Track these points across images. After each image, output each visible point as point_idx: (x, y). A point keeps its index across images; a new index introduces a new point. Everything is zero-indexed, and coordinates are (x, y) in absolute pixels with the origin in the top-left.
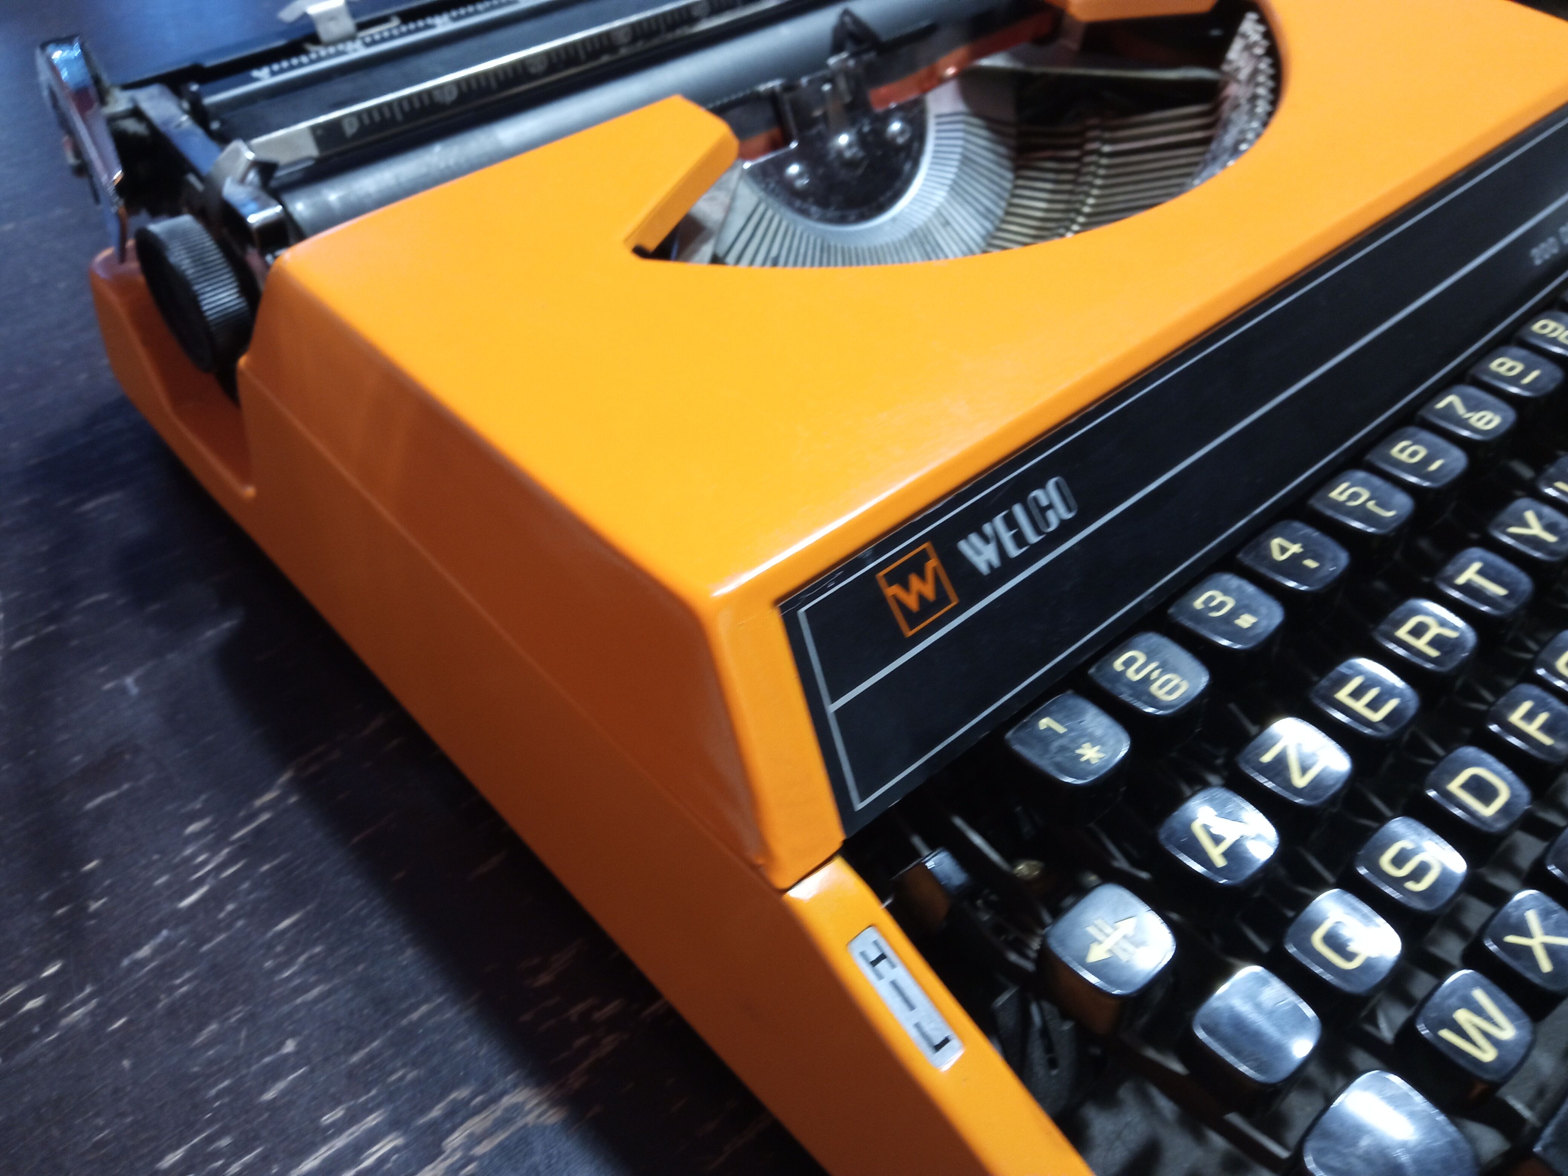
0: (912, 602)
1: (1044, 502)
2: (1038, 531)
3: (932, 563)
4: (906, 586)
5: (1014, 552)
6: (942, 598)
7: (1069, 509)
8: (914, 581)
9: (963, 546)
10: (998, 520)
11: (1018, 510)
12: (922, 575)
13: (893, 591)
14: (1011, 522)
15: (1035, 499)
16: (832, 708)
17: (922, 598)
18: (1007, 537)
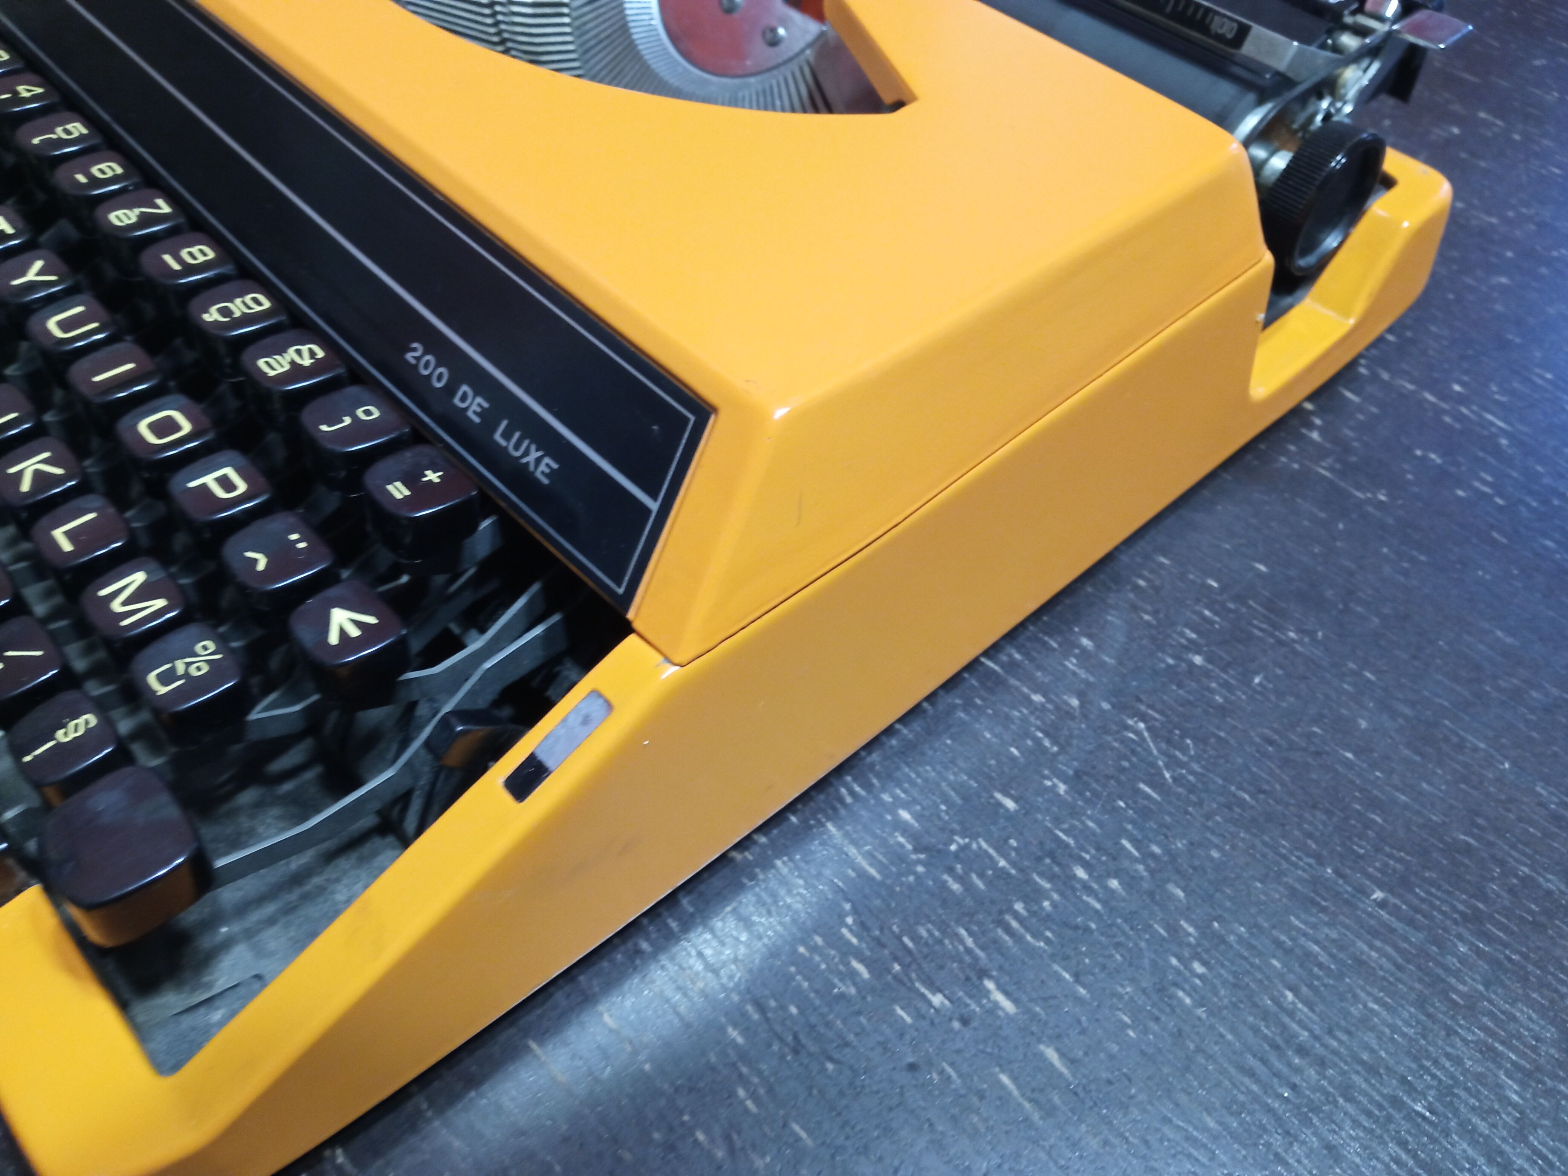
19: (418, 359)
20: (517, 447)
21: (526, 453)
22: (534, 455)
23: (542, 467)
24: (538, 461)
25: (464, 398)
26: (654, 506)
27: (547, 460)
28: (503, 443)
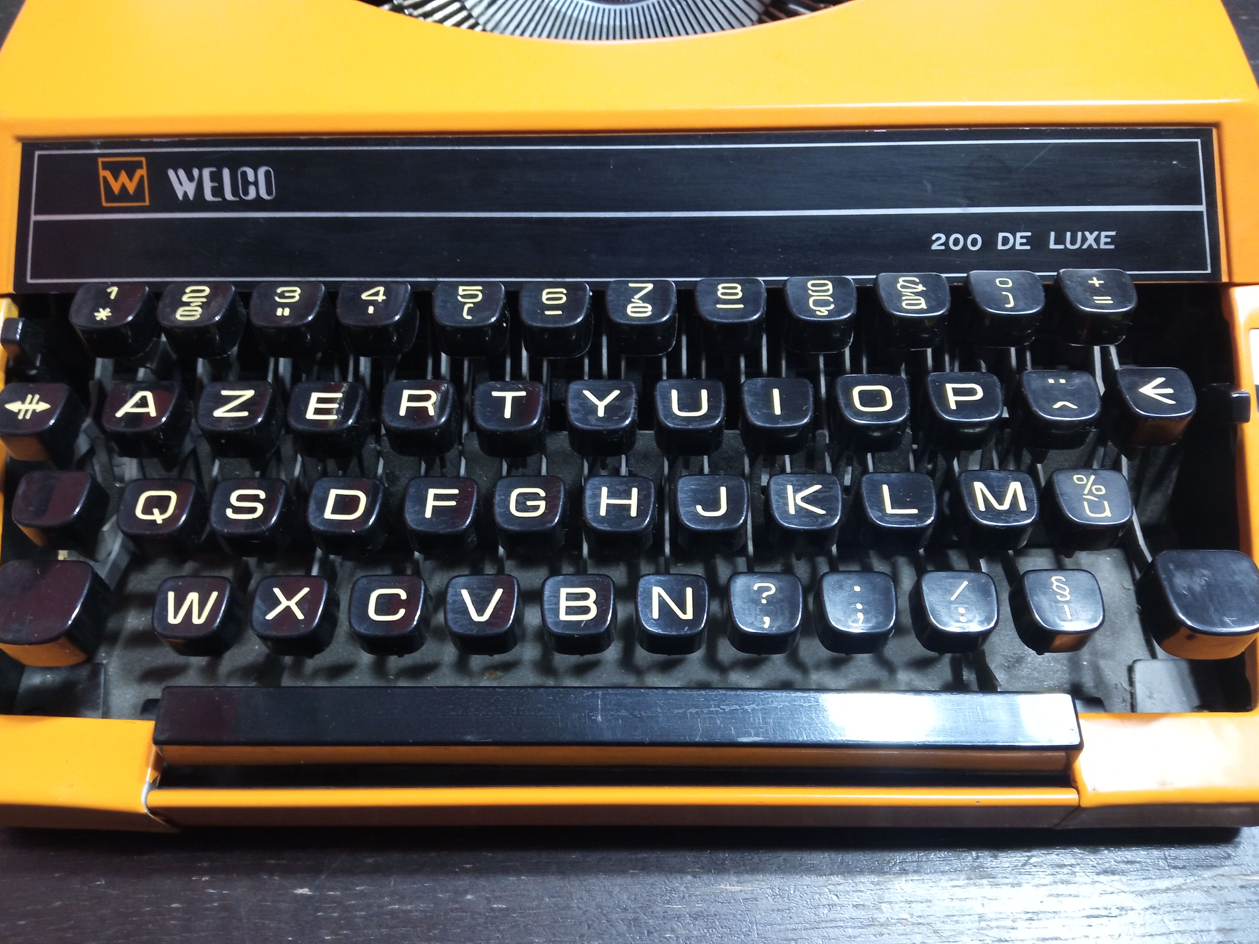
0: (116, 188)
1: (251, 178)
2: (235, 192)
3: (142, 172)
4: (116, 177)
5: (208, 196)
6: (139, 195)
7: (269, 193)
8: (123, 176)
9: (171, 173)
10: (206, 172)
11: (226, 173)
12: (131, 177)
13: (104, 173)
14: (216, 177)
15: (244, 174)
16: (34, 218)
17: (124, 188)
18: (208, 185)
19: (946, 244)
20: (1073, 242)
21: (1084, 239)
22: (1091, 238)
23: (1103, 240)
24: (1097, 240)
25: (1005, 241)
26: (1202, 208)
27: (1103, 234)
28: (1061, 247)
